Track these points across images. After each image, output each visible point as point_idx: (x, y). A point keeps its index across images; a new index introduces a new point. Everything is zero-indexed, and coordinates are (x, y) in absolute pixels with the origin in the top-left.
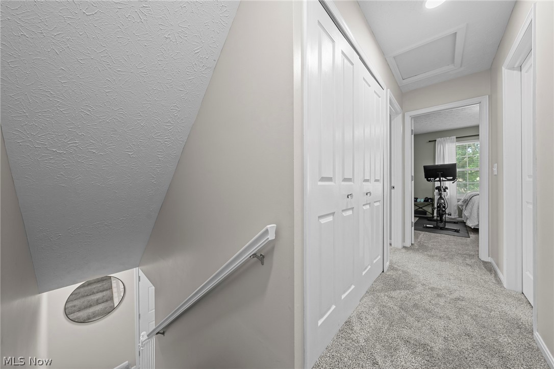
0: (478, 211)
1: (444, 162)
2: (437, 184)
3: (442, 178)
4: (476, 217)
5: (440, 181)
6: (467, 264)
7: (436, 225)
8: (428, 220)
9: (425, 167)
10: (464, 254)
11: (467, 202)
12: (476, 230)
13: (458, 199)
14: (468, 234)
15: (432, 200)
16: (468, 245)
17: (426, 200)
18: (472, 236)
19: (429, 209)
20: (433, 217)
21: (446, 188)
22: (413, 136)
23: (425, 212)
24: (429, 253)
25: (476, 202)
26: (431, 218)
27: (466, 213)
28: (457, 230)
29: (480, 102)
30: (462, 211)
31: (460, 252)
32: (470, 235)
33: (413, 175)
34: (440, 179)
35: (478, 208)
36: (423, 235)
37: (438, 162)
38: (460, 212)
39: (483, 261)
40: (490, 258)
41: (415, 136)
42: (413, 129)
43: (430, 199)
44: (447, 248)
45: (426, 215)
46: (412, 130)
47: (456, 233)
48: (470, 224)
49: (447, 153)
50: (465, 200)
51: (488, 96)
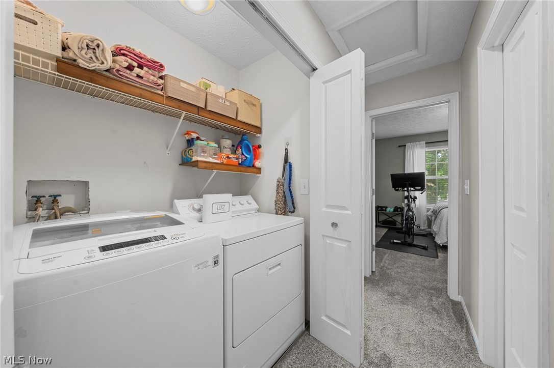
0: (447, 226)
1: (414, 171)
2: (406, 194)
3: (409, 188)
4: (445, 233)
5: (408, 191)
6: (434, 309)
7: (403, 241)
8: (398, 232)
9: (392, 176)
10: (431, 289)
11: (436, 213)
12: (445, 248)
13: (427, 209)
14: (437, 252)
15: (402, 209)
16: (435, 271)
17: (396, 209)
18: (441, 255)
19: (398, 219)
20: (402, 228)
21: (415, 198)
22: (374, 141)
23: (394, 223)
24: (390, 289)
25: (445, 216)
26: (399, 229)
27: (435, 228)
28: (425, 247)
29: (449, 101)
30: (431, 221)
31: (426, 284)
32: (439, 254)
33: (374, 188)
34: (408, 189)
35: (447, 223)
36: (388, 254)
37: (409, 170)
38: (430, 223)
39: (452, 301)
40: (460, 296)
41: (376, 141)
42: (374, 132)
43: (400, 208)
44: (412, 278)
45: (395, 225)
46: (373, 134)
47: (424, 251)
48: (439, 241)
49: (416, 159)
50: (434, 210)
51: (458, 93)
